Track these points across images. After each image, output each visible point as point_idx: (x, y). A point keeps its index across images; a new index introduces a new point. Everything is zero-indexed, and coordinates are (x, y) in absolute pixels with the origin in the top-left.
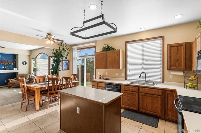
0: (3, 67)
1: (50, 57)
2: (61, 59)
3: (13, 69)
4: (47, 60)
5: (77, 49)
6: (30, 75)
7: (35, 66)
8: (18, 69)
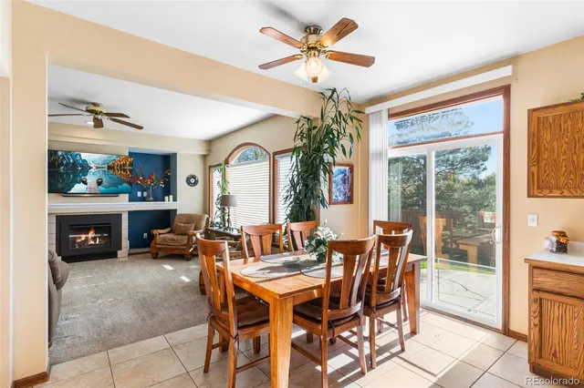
0: (139, 194)
1: (275, 154)
2: (327, 158)
3: (164, 200)
4: (264, 166)
5: (391, 116)
6: (207, 220)
7: (224, 189)
8: (175, 200)
